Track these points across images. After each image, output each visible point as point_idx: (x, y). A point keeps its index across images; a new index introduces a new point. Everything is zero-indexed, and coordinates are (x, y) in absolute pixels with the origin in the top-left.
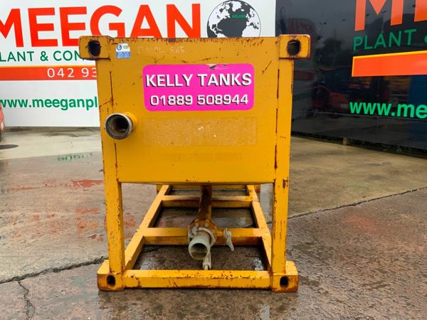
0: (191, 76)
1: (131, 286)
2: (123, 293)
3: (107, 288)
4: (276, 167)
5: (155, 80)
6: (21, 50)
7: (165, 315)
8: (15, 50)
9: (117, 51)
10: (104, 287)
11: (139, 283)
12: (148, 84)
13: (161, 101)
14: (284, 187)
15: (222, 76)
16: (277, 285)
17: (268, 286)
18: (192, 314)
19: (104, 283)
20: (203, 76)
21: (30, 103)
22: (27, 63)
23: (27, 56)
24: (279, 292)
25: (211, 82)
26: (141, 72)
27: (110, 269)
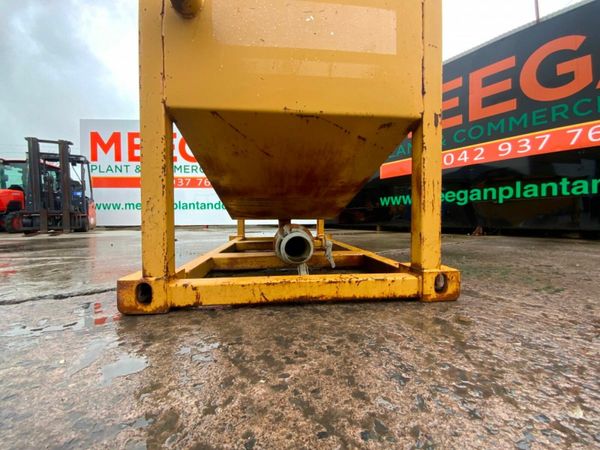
1: (182, 305)
2: (167, 315)
3: (135, 309)
4: (424, 93)
6: (118, 164)
7: (248, 343)
8: (113, 163)
10: (131, 308)
11: (198, 297)
14: (436, 125)
16: (429, 290)
17: (416, 292)
18: (304, 337)
19: (130, 298)
21: (123, 206)
22: (124, 174)
23: (124, 169)
24: (434, 301)
27: (144, 271)
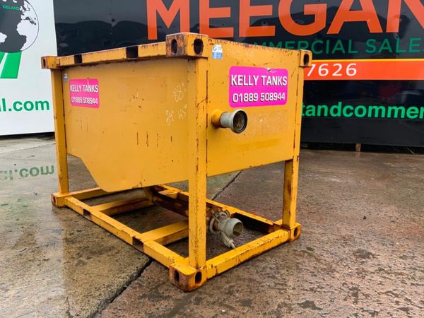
0: (258, 77)
5: (237, 79)
9: (213, 51)
12: (232, 84)
13: (240, 98)
15: (273, 78)
20: (264, 77)
25: (268, 82)
26: (228, 73)
